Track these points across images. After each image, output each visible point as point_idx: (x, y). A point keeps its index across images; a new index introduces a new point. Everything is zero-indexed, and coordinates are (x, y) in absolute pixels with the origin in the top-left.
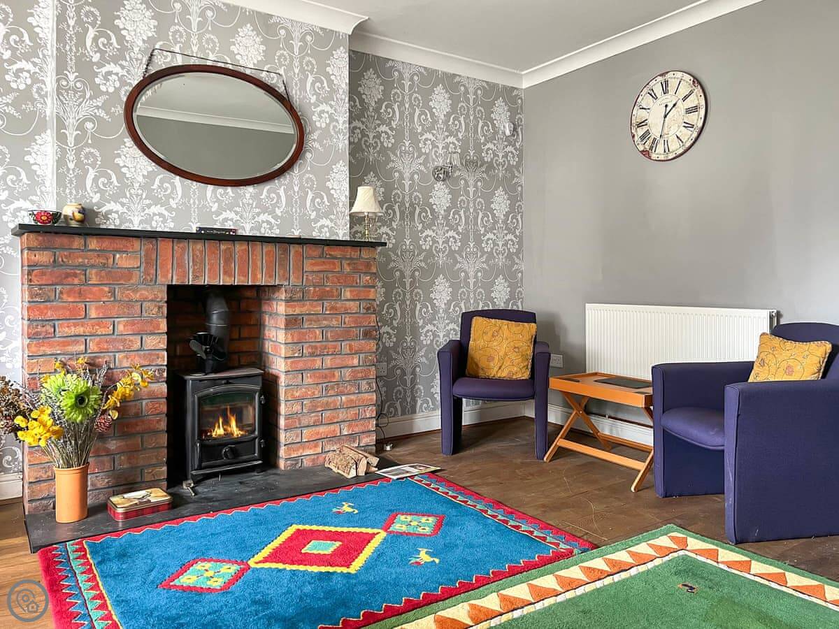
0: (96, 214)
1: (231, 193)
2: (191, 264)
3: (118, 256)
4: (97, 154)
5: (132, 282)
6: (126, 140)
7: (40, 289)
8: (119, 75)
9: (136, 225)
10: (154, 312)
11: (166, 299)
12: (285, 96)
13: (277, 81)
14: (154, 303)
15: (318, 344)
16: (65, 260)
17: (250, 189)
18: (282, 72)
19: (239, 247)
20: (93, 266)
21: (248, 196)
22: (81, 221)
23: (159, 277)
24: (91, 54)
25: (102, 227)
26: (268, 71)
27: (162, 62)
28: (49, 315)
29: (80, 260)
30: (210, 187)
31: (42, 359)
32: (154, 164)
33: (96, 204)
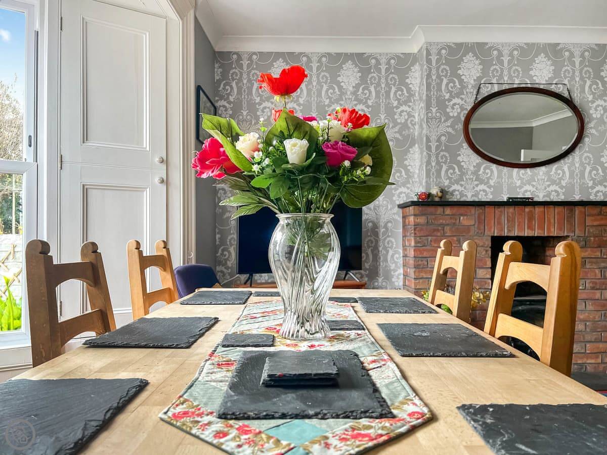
0: (447, 192)
1: (529, 172)
2: (506, 222)
3: (462, 218)
4: (448, 155)
5: (470, 234)
6: (464, 144)
7: (420, 239)
8: (460, 105)
9: (469, 198)
10: (483, 254)
11: (490, 245)
12: (570, 99)
13: (563, 90)
14: (483, 248)
15: (597, 281)
16: (433, 221)
17: (543, 169)
18: (566, 82)
19: (538, 210)
20: (448, 225)
21: (541, 173)
22: (441, 198)
23: (486, 231)
24: (445, 94)
25: (450, 200)
26: (556, 84)
27: (486, 91)
28: (425, 254)
29: (441, 221)
30: (516, 170)
31: (421, 281)
32: (480, 158)
33: (447, 186)
